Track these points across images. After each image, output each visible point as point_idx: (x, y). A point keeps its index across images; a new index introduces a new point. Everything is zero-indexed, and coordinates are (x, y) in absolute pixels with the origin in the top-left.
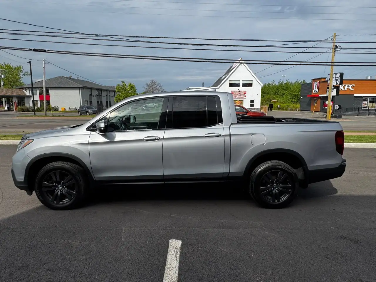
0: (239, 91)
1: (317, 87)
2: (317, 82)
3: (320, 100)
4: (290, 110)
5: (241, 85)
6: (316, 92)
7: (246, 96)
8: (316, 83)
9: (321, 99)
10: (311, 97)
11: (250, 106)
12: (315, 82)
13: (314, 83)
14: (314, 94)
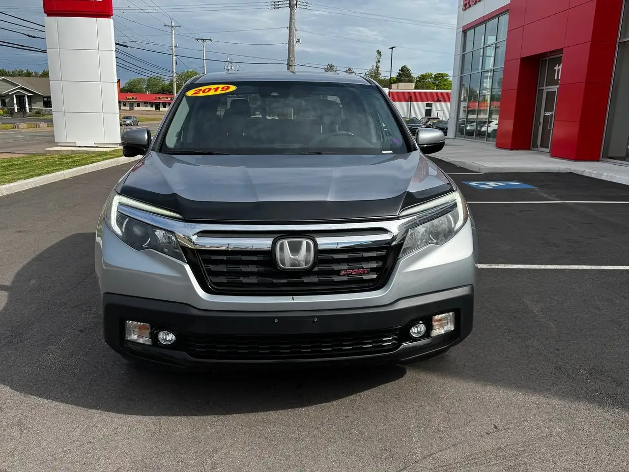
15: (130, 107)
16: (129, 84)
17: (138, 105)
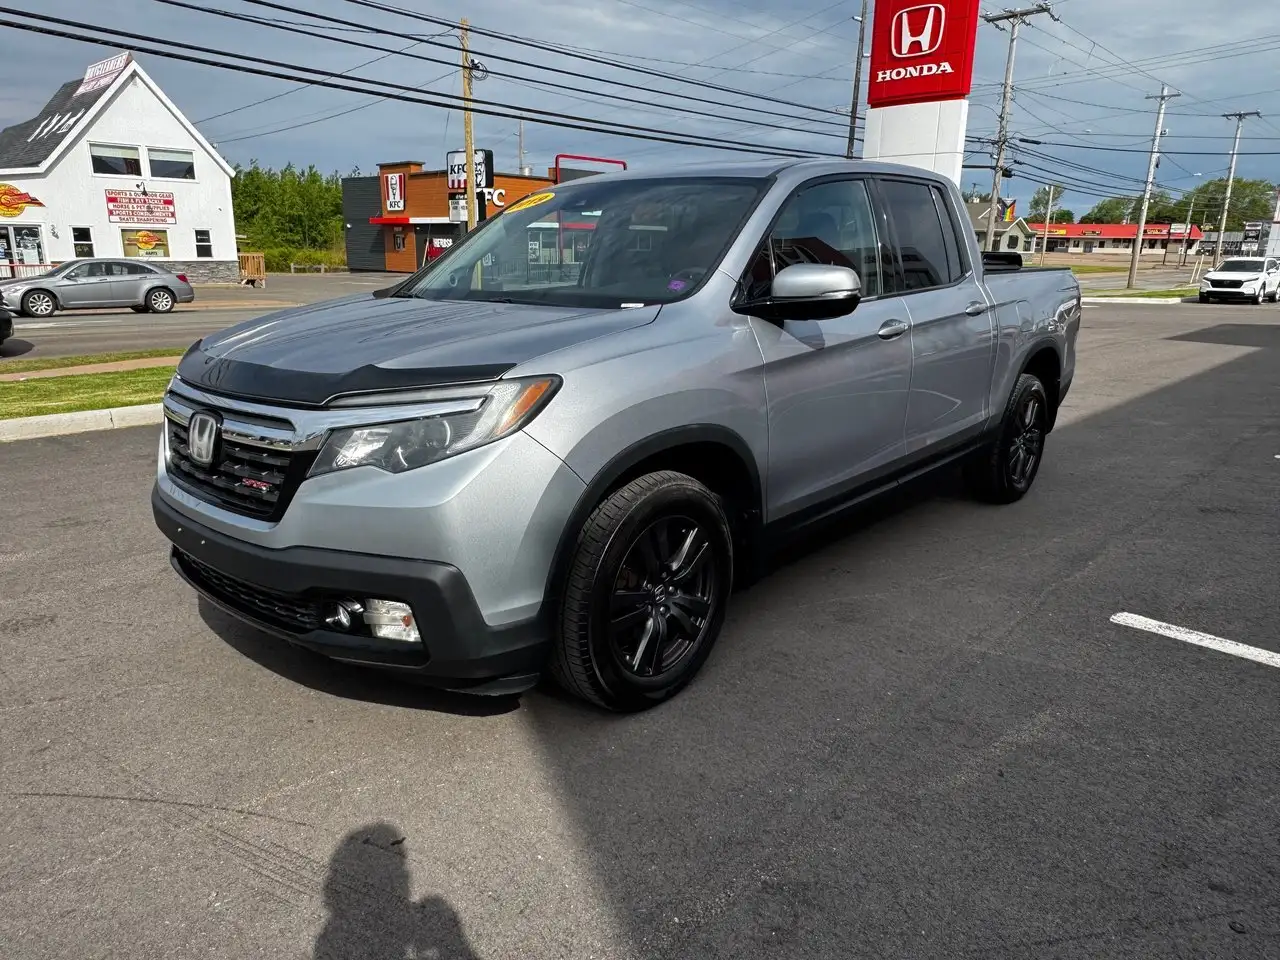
0: (145, 193)
1: (398, 192)
2: (397, 175)
3: (412, 236)
4: (298, 271)
5: (145, 167)
6: (397, 208)
7: (173, 215)
8: (394, 178)
9: (416, 232)
10: (384, 225)
11: (199, 256)
12: (390, 176)
13: (387, 177)
14: (394, 216)
15: (1085, 247)
16: (1100, 209)
17: (1102, 245)
